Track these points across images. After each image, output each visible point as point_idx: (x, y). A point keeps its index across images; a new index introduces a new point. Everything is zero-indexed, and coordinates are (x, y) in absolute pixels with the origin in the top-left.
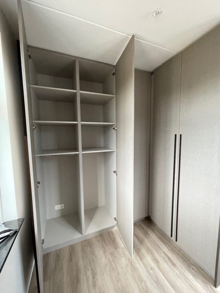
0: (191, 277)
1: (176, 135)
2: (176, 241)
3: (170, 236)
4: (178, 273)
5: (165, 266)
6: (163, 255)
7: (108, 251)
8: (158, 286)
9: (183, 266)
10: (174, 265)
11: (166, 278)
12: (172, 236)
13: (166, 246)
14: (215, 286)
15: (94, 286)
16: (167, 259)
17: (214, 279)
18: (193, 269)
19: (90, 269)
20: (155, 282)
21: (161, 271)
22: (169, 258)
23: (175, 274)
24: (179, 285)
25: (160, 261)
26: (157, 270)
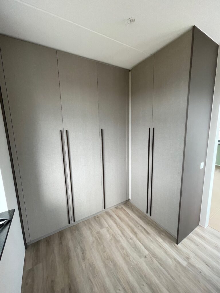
0: (160, 240)
1: (150, 129)
2: (151, 215)
3: (146, 212)
4: (151, 239)
5: (142, 235)
6: (140, 228)
7: (95, 231)
8: (136, 250)
9: (155, 234)
10: (148, 233)
11: (142, 244)
12: (147, 213)
13: (143, 221)
14: (177, 244)
15: (84, 259)
16: (143, 230)
17: (176, 238)
18: (162, 234)
19: (79, 247)
20: (133, 248)
21: (139, 239)
22: (145, 229)
23: (149, 240)
24: (151, 247)
25: (138, 232)
26: (135, 239)
